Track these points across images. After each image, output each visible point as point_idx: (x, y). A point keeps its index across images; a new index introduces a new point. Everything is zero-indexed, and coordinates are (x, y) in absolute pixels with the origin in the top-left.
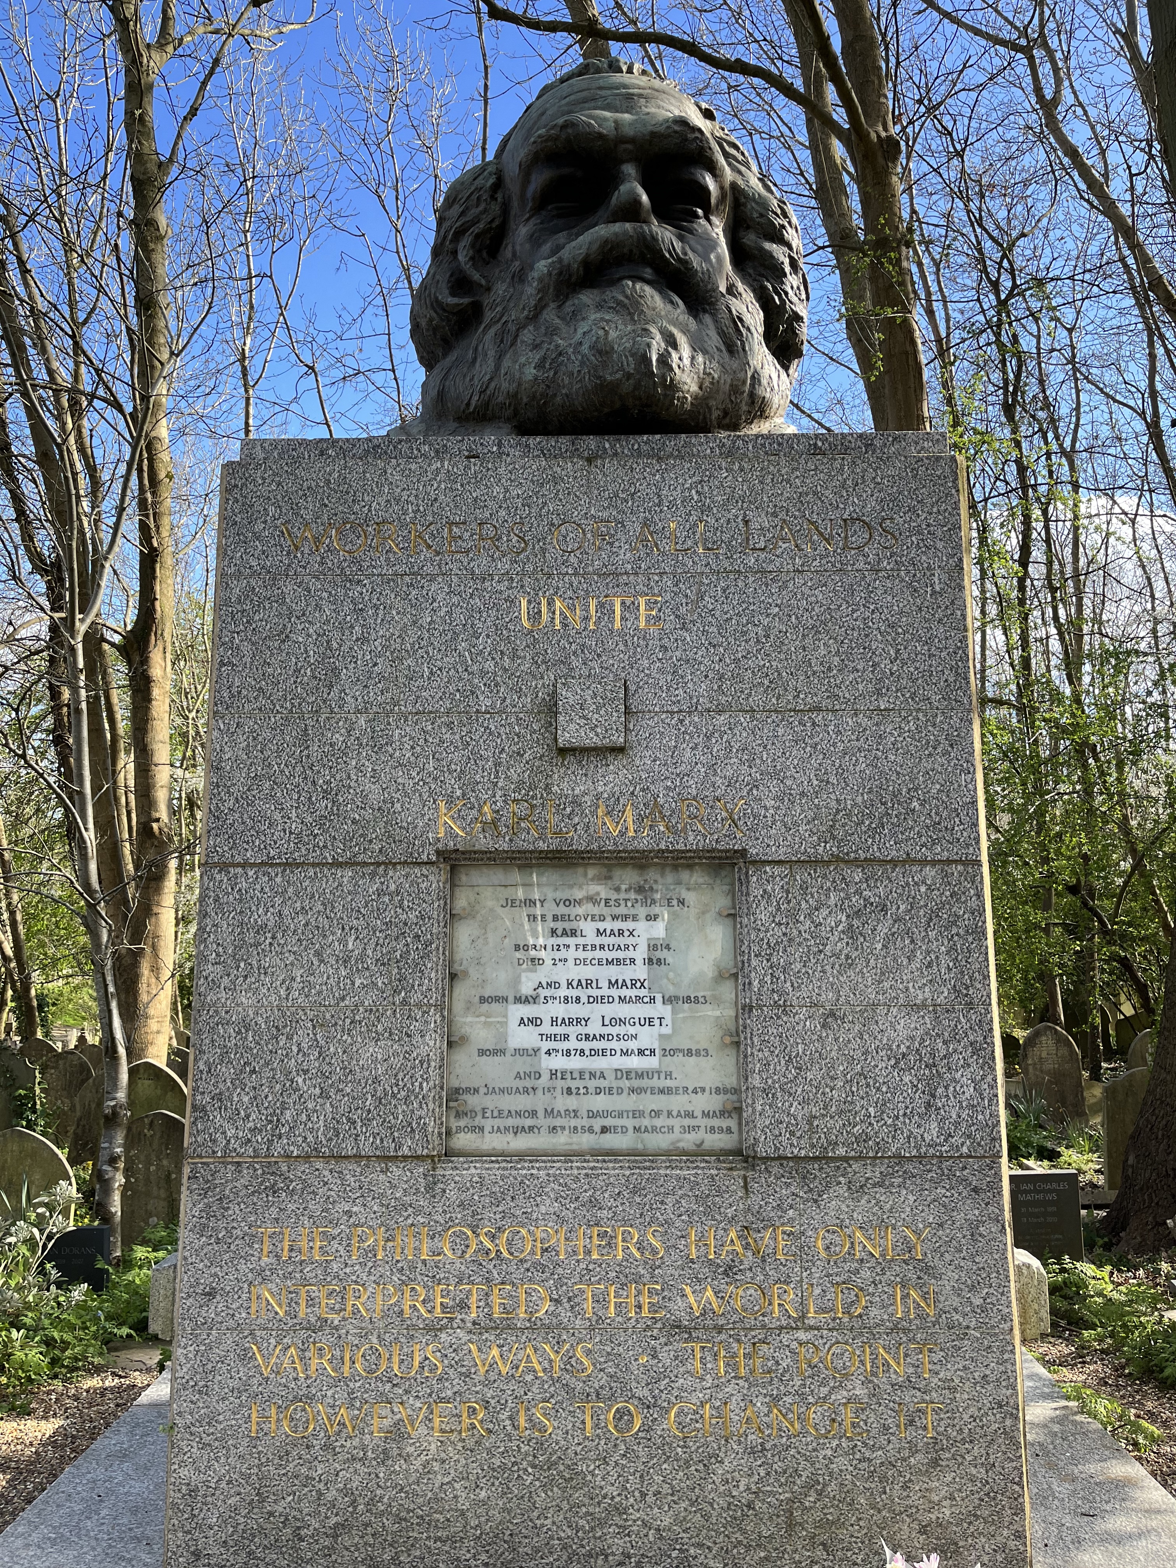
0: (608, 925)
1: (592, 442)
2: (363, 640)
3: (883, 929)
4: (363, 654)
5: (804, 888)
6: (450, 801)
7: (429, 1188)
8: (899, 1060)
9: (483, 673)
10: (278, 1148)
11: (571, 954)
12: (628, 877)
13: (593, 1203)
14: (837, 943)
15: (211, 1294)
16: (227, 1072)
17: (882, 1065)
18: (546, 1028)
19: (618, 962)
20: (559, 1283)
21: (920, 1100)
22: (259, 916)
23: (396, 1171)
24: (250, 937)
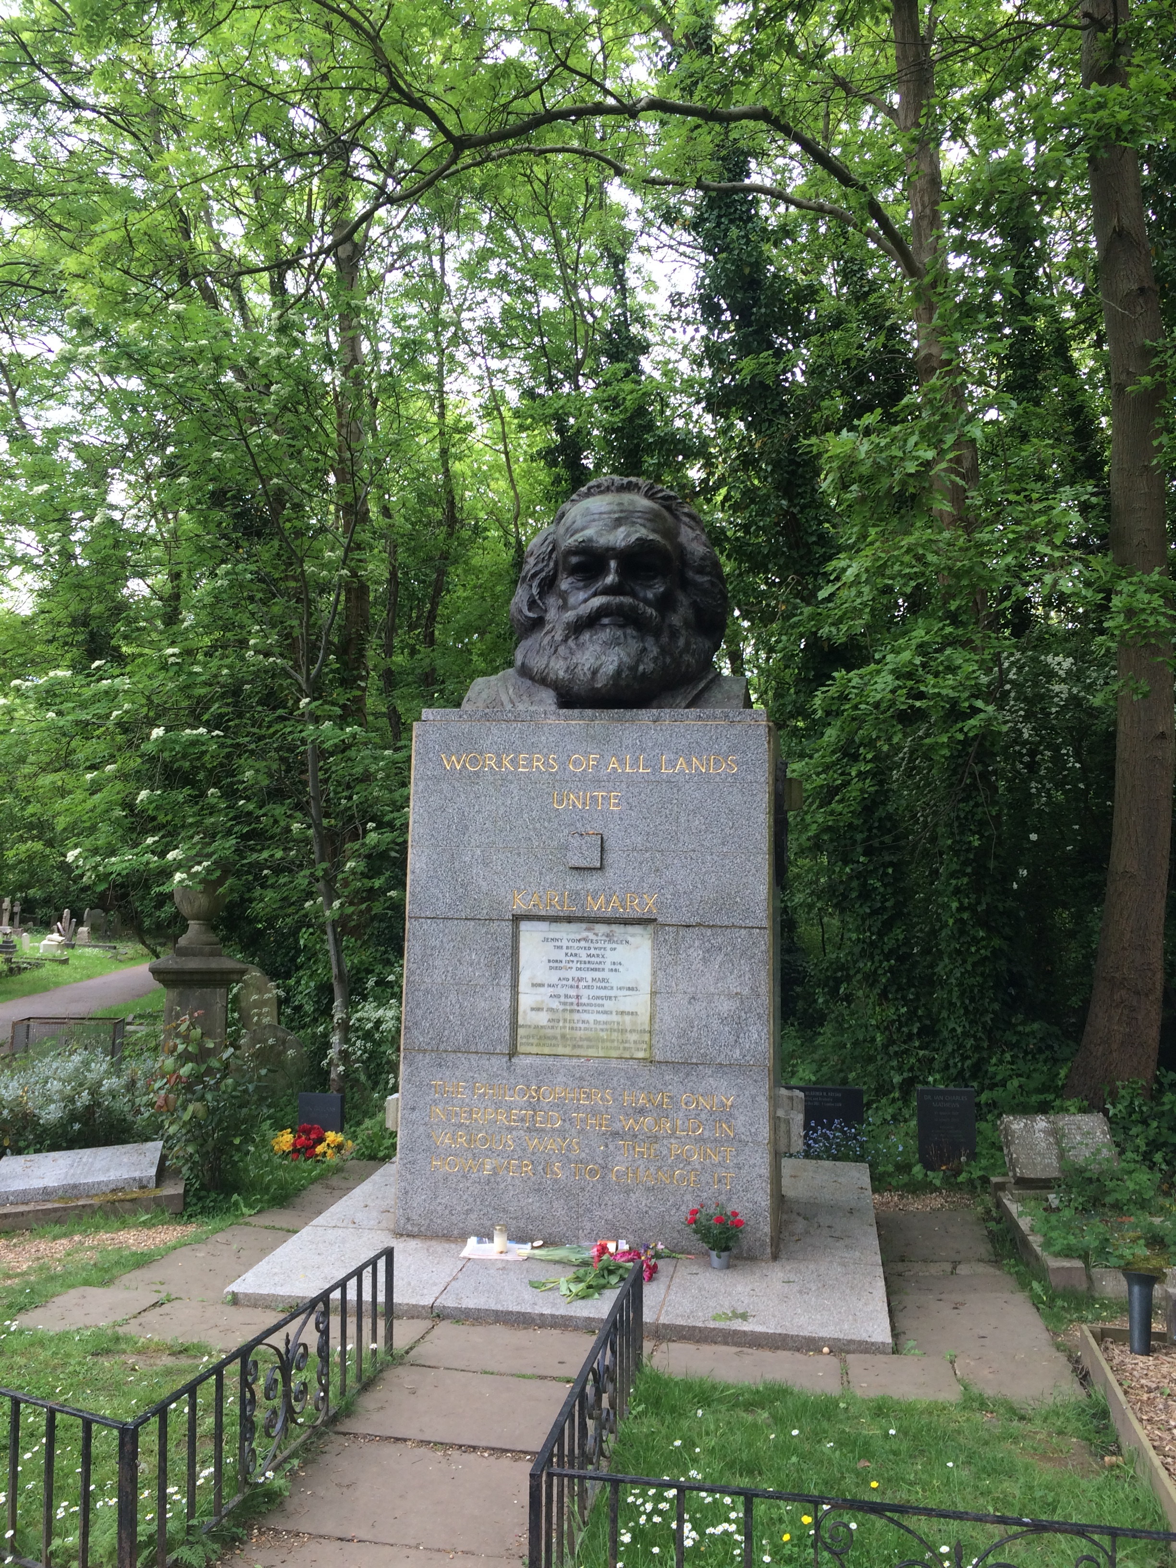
0: (592, 952)
1: (589, 712)
2: (479, 812)
3: (720, 958)
4: (480, 818)
5: (683, 937)
6: (518, 889)
7: (508, 1068)
8: (723, 1020)
9: (535, 829)
10: (442, 1048)
11: (574, 965)
12: (602, 929)
13: (581, 1079)
14: (698, 965)
15: (413, 1109)
16: (419, 1012)
17: (715, 1024)
18: (562, 999)
19: (595, 970)
20: (565, 1113)
21: (732, 1038)
22: (433, 942)
23: (494, 1060)
24: (429, 952)
